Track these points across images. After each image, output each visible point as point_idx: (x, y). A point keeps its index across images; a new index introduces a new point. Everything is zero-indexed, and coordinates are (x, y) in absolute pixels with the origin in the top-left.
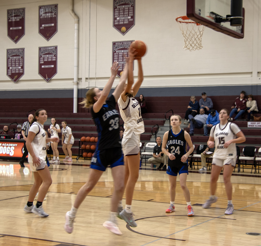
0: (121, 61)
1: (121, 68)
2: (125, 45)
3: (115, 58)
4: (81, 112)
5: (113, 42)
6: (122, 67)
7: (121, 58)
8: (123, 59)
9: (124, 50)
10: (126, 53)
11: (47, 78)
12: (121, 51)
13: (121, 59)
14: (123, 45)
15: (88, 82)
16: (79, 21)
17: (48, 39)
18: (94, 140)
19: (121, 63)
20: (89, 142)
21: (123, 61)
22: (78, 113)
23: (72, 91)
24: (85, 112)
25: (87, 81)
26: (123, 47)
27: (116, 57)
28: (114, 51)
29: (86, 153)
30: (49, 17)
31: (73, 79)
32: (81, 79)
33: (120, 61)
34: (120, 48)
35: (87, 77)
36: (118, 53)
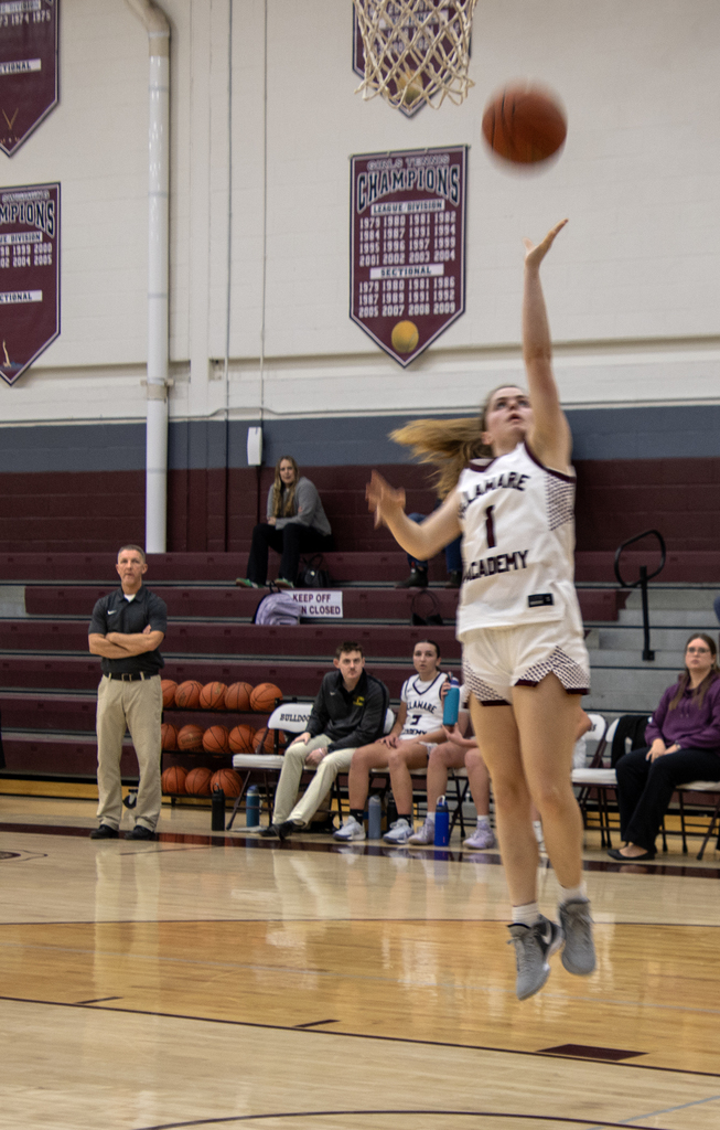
0: (399, 264)
1: (398, 304)
2: (418, 173)
3: (366, 246)
4: (188, 550)
5: (354, 156)
6: (402, 296)
7: (396, 244)
8: (407, 252)
9: (412, 203)
10: (423, 217)
11: (7, 364)
12: (398, 204)
13: (399, 252)
14: (406, 173)
15: (221, 385)
16: (170, 39)
17: (9, 146)
18: (222, 697)
19: (398, 275)
20: (194, 710)
21: (407, 263)
22: (170, 554)
23: (137, 432)
24: (207, 550)
25: (220, 378)
26: (406, 187)
27: (369, 242)
28: (361, 206)
29: (180, 772)
30: (17, 20)
31: (144, 366)
32: (187, 364)
33: (393, 265)
34: (391, 189)
35: (220, 354)
36: (382, 218)
